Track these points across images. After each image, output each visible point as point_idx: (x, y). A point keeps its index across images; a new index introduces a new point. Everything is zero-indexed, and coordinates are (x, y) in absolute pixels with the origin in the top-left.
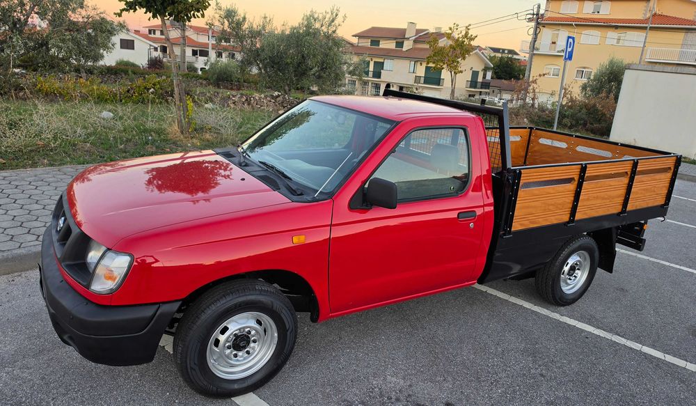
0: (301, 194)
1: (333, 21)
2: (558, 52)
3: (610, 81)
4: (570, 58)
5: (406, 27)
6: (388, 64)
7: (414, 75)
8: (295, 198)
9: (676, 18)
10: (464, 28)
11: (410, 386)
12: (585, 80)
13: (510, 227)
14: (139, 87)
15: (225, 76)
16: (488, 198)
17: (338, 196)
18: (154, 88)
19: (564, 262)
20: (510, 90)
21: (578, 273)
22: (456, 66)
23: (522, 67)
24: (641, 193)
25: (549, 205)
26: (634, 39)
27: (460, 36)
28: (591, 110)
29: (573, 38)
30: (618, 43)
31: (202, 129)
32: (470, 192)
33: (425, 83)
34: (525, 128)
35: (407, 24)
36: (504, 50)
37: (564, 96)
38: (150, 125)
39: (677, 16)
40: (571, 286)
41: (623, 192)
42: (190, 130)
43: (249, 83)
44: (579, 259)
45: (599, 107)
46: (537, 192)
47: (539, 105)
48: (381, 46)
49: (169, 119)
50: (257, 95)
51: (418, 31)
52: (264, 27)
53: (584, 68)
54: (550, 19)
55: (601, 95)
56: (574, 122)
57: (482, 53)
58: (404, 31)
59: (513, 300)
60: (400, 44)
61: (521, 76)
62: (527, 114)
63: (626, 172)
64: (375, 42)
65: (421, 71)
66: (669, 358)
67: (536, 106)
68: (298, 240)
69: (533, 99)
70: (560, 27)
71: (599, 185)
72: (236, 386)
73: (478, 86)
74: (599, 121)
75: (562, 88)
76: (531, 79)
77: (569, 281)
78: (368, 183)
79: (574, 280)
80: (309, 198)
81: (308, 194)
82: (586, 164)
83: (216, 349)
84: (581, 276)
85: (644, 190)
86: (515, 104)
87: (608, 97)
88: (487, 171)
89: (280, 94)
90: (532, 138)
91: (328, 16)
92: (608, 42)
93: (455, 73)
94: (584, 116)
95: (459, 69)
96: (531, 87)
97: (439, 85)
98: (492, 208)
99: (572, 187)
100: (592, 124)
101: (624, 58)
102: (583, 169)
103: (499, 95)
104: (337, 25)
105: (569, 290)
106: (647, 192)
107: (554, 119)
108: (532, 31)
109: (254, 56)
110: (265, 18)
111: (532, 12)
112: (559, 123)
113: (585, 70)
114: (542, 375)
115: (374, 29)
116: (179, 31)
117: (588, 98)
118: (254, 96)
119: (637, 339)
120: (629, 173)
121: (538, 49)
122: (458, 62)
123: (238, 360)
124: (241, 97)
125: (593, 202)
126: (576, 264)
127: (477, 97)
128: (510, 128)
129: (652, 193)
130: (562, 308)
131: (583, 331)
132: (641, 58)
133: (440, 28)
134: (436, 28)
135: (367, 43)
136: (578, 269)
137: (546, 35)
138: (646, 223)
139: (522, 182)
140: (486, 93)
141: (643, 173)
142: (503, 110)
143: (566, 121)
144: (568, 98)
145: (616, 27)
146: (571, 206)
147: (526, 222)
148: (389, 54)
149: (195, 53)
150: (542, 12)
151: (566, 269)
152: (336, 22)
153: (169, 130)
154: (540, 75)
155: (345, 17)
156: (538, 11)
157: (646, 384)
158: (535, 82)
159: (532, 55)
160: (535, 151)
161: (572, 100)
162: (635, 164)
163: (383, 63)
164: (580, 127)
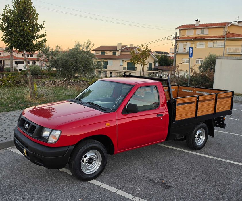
0: (106, 110)
1: (88, 46)
2: (187, 52)
3: (211, 64)
4: (192, 56)
5: (117, 45)
6: (110, 62)
7: (123, 66)
8: (104, 111)
9: (237, 34)
10: (145, 46)
11: (147, 175)
12: (200, 64)
13: (175, 119)
14: (5, 80)
15: (34, 73)
16: (166, 109)
17: (118, 110)
18: (11, 80)
19: (196, 133)
20: (168, 70)
21: (202, 137)
22: (143, 62)
23: (172, 60)
24: (221, 106)
25: (187, 111)
26: (220, 44)
27: (144, 49)
28: (204, 77)
29: (192, 48)
30: (213, 46)
31: (39, 96)
32: (160, 107)
33: (128, 70)
34: (176, 86)
35: (117, 44)
36: (162, 52)
37: (192, 72)
38: (18, 96)
39: (238, 34)
40: (200, 142)
41: (213, 105)
42: (36, 97)
43: (46, 75)
44: (201, 131)
45: (207, 75)
46: (182, 107)
47: (181, 77)
48: (106, 55)
49: (26, 92)
50: (57, 80)
51: (123, 47)
52: (57, 50)
53: (200, 59)
54: (182, 38)
55: (207, 71)
56: (197, 83)
57: (152, 54)
58: (116, 47)
59: (179, 149)
60: (115, 53)
61: (172, 64)
62: (176, 81)
63: (214, 98)
64: (103, 53)
65: (125, 65)
66: (236, 163)
67: (180, 77)
68: (108, 125)
69: (178, 74)
70: (187, 41)
71: (204, 104)
72: (90, 177)
73: (152, 70)
74: (208, 82)
75: (190, 68)
76: (176, 66)
77: (198, 140)
78: (127, 106)
79: (200, 140)
80: (109, 111)
81: (108, 110)
82: (198, 96)
83: (83, 163)
84: (203, 138)
85: (221, 105)
86: (171, 77)
87: (211, 71)
88: (165, 100)
89: (67, 79)
90: (179, 89)
91: (86, 44)
92: (209, 46)
93: (144, 65)
94: (201, 80)
95: (145, 64)
96: (177, 69)
97: (134, 70)
98: (168, 113)
99: (195, 104)
100: (205, 83)
101: (216, 53)
102: (198, 98)
103: (162, 73)
104: (90, 48)
105: (199, 143)
106: (222, 106)
107: (188, 82)
108: (174, 44)
109: (54, 63)
110: (58, 46)
111: (173, 36)
112: (191, 84)
113: (200, 60)
114: (191, 170)
115: (102, 47)
116: (9, 53)
117: (202, 72)
118: (56, 81)
119: (225, 158)
120: (215, 99)
121: (178, 52)
122: (144, 60)
123: (89, 167)
124: (50, 82)
125: (203, 110)
126: (200, 134)
127: (152, 75)
128: (171, 86)
129: (225, 106)
130: (197, 151)
131: (205, 157)
132: (224, 53)
133: (132, 45)
134: (131, 45)
135: (99, 53)
136: (201, 136)
137: (181, 45)
138: (224, 117)
139: (177, 103)
140: (157, 73)
141: (220, 98)
142: (168, 79)
143: (193, 82)
144: (193, 73)
145: (212, 40)
146: (195, 111)
147: (180, 117)
148: (110, 58)
149: (16, 63)
150: (178, 35)
151: (197, 135)
152: (90, 47)
153: (26, 97)
154: (180, 64)
155: (93, 44)
156: (176, 35)
157: (228, 171)
158: (178, 66)
159: (176, 55)
160: (181, 94)
161: (195, 73)
162: (216, 95)
163: (107, 62)
164: (200, 85)
